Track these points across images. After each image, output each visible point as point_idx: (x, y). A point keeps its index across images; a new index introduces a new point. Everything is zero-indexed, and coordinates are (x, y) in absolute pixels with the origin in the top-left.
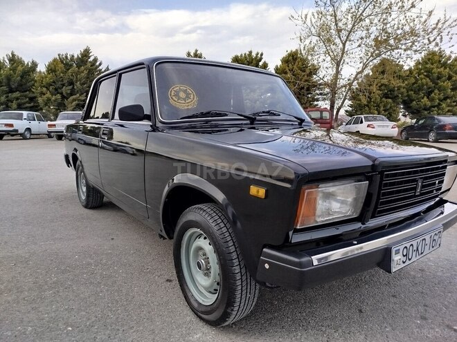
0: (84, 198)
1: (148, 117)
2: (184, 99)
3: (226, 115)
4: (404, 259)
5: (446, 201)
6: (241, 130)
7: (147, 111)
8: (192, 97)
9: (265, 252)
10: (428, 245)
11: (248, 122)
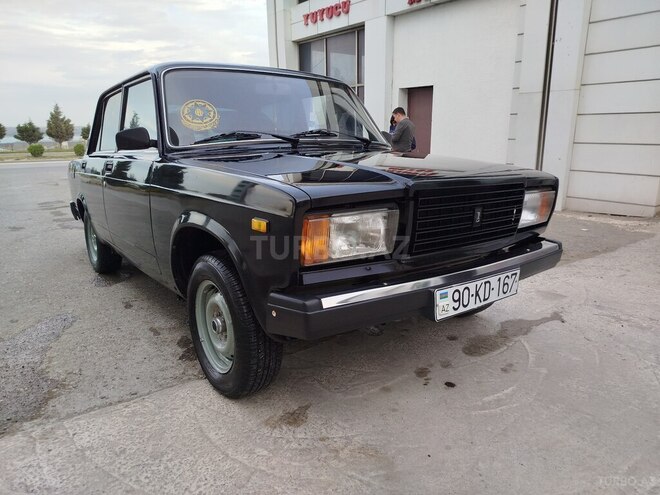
0: (95, 259)
1: (154, 144)
2: (202, 118)
3: (259, 137)
4: (456, 305)
5: (543, 239)
6: (279, 156)
7: (153, 136)
8: (212, 116)
9: (272, 297)
10: (496, 290)
11: (289, 145)
